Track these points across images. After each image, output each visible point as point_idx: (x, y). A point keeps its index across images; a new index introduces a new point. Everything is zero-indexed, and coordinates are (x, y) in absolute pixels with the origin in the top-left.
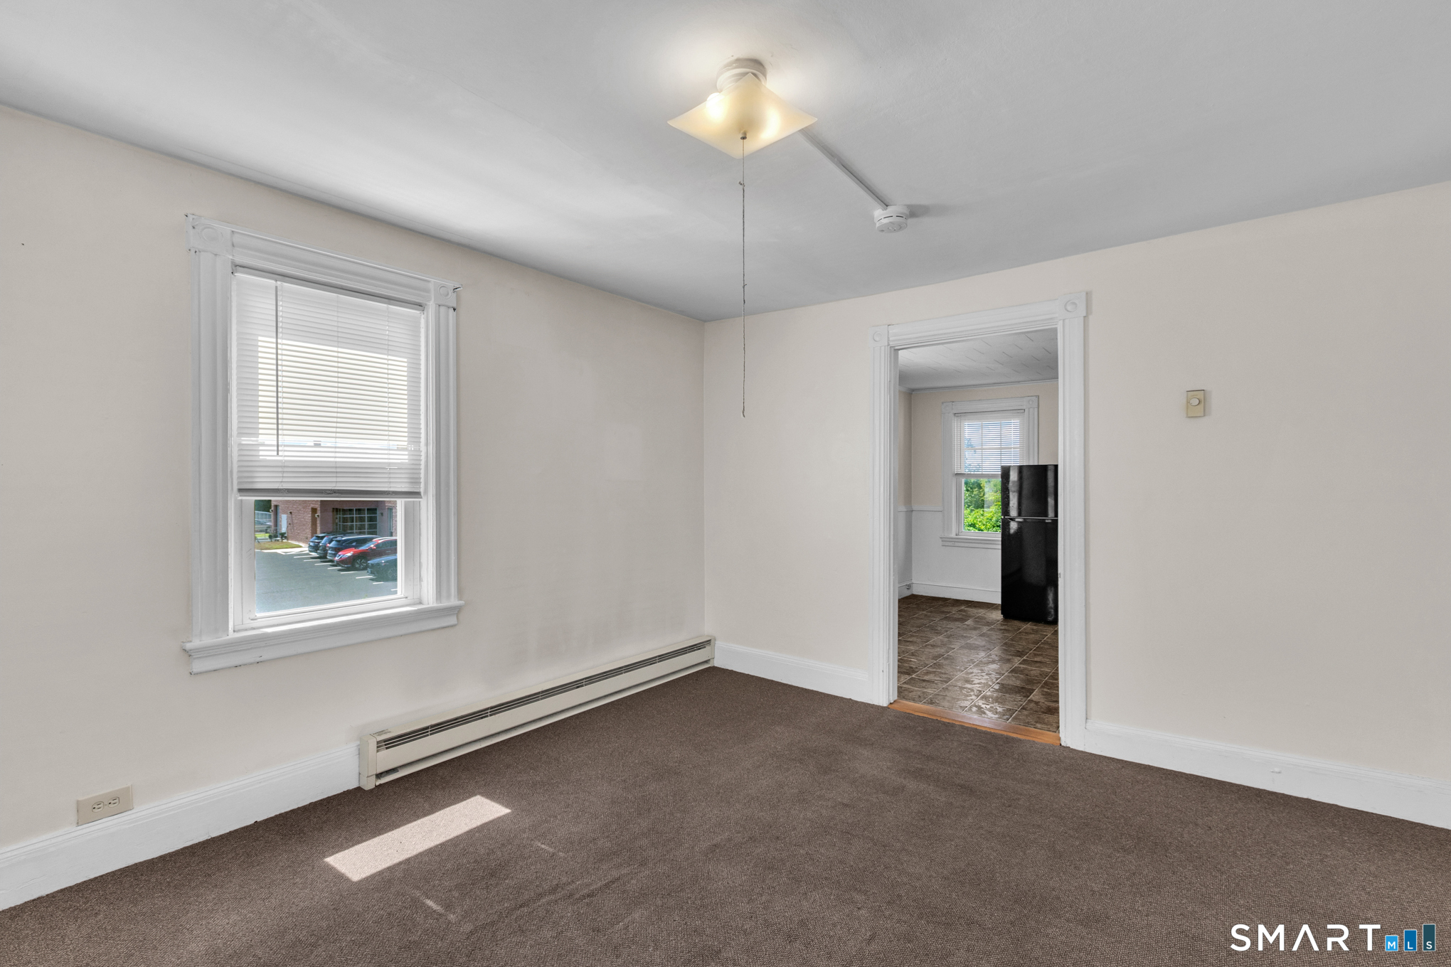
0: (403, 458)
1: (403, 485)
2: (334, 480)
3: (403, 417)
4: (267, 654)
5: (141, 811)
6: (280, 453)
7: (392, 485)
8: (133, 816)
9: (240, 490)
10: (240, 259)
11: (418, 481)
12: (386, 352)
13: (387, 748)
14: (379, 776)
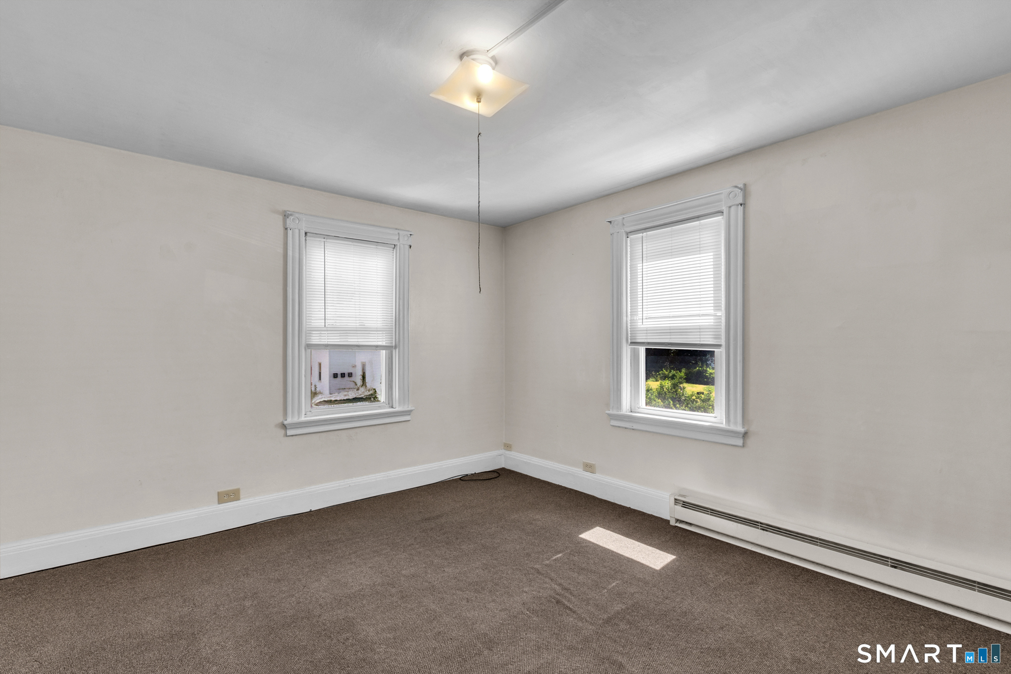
0: (709, 321)
1: (710, 340)
2: (669, 337)
3: (711, 294)
4: (636, 426)
5: (598, 476)
6: (644, 323)
7: (702, 340)
8: (593, 476)
9: (631, 343)
10: (629, 230)
11: (720, 337)
12: (698, 252)
13: (682, 506)
14: (677, 520)
